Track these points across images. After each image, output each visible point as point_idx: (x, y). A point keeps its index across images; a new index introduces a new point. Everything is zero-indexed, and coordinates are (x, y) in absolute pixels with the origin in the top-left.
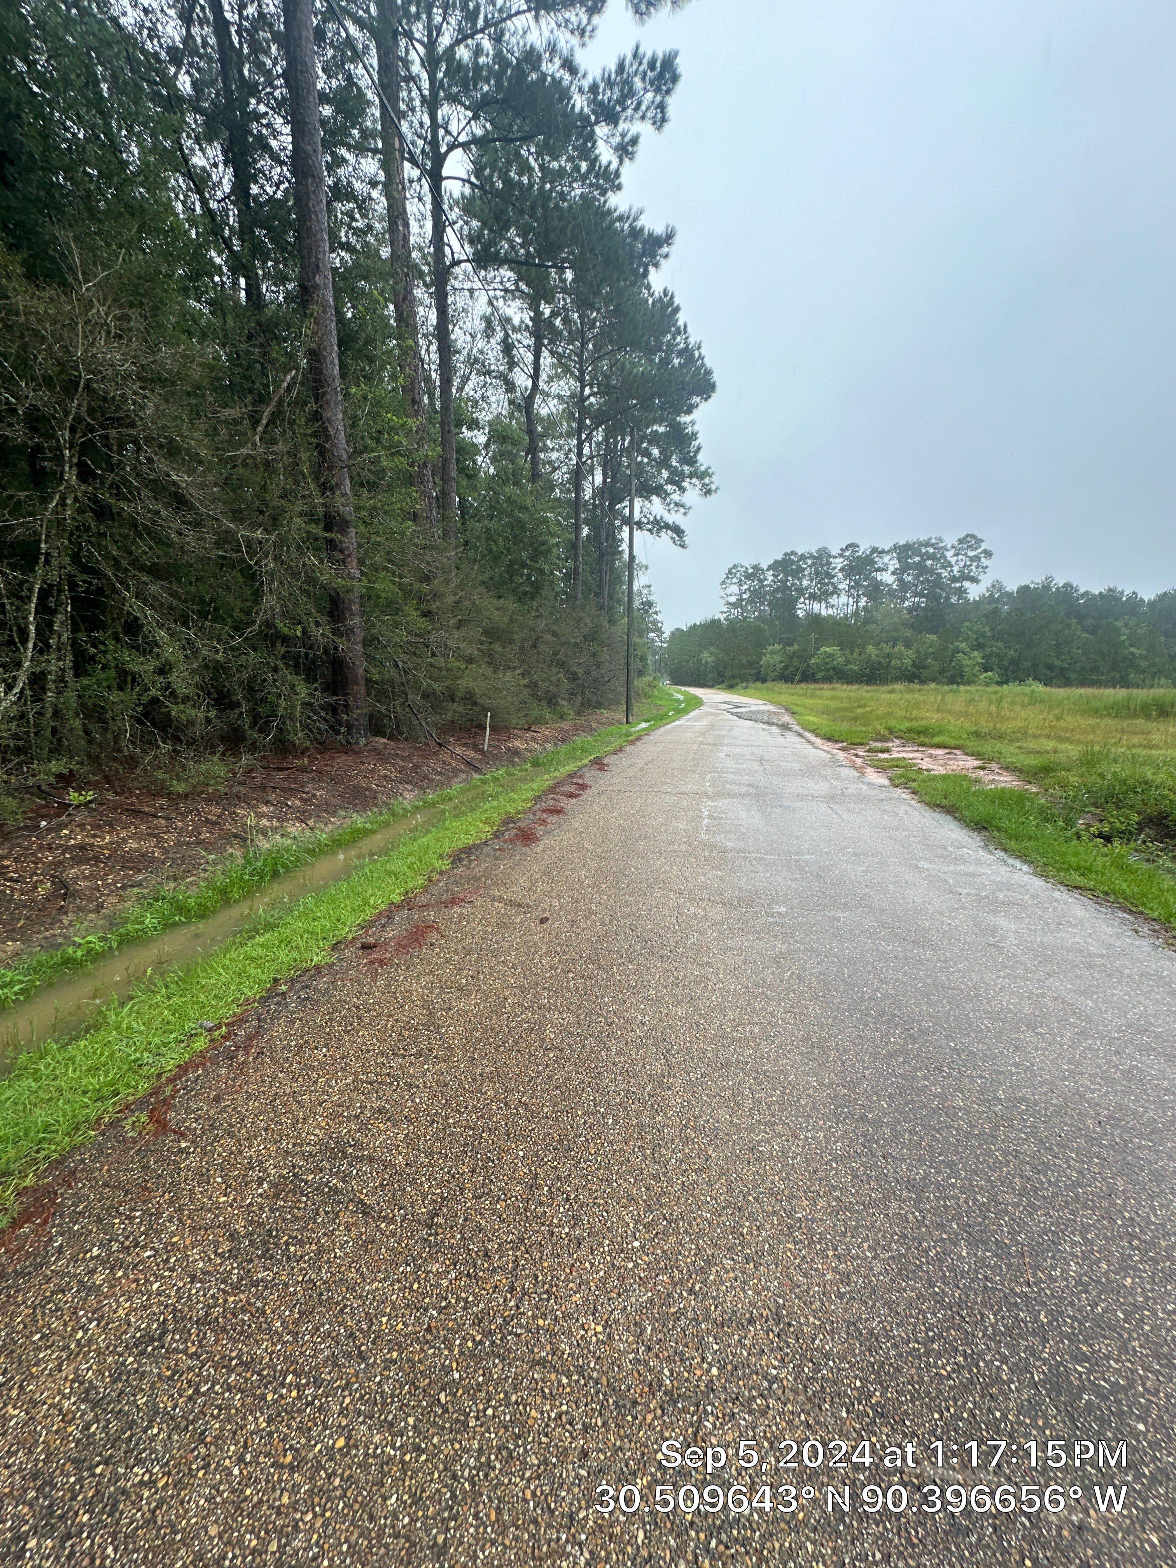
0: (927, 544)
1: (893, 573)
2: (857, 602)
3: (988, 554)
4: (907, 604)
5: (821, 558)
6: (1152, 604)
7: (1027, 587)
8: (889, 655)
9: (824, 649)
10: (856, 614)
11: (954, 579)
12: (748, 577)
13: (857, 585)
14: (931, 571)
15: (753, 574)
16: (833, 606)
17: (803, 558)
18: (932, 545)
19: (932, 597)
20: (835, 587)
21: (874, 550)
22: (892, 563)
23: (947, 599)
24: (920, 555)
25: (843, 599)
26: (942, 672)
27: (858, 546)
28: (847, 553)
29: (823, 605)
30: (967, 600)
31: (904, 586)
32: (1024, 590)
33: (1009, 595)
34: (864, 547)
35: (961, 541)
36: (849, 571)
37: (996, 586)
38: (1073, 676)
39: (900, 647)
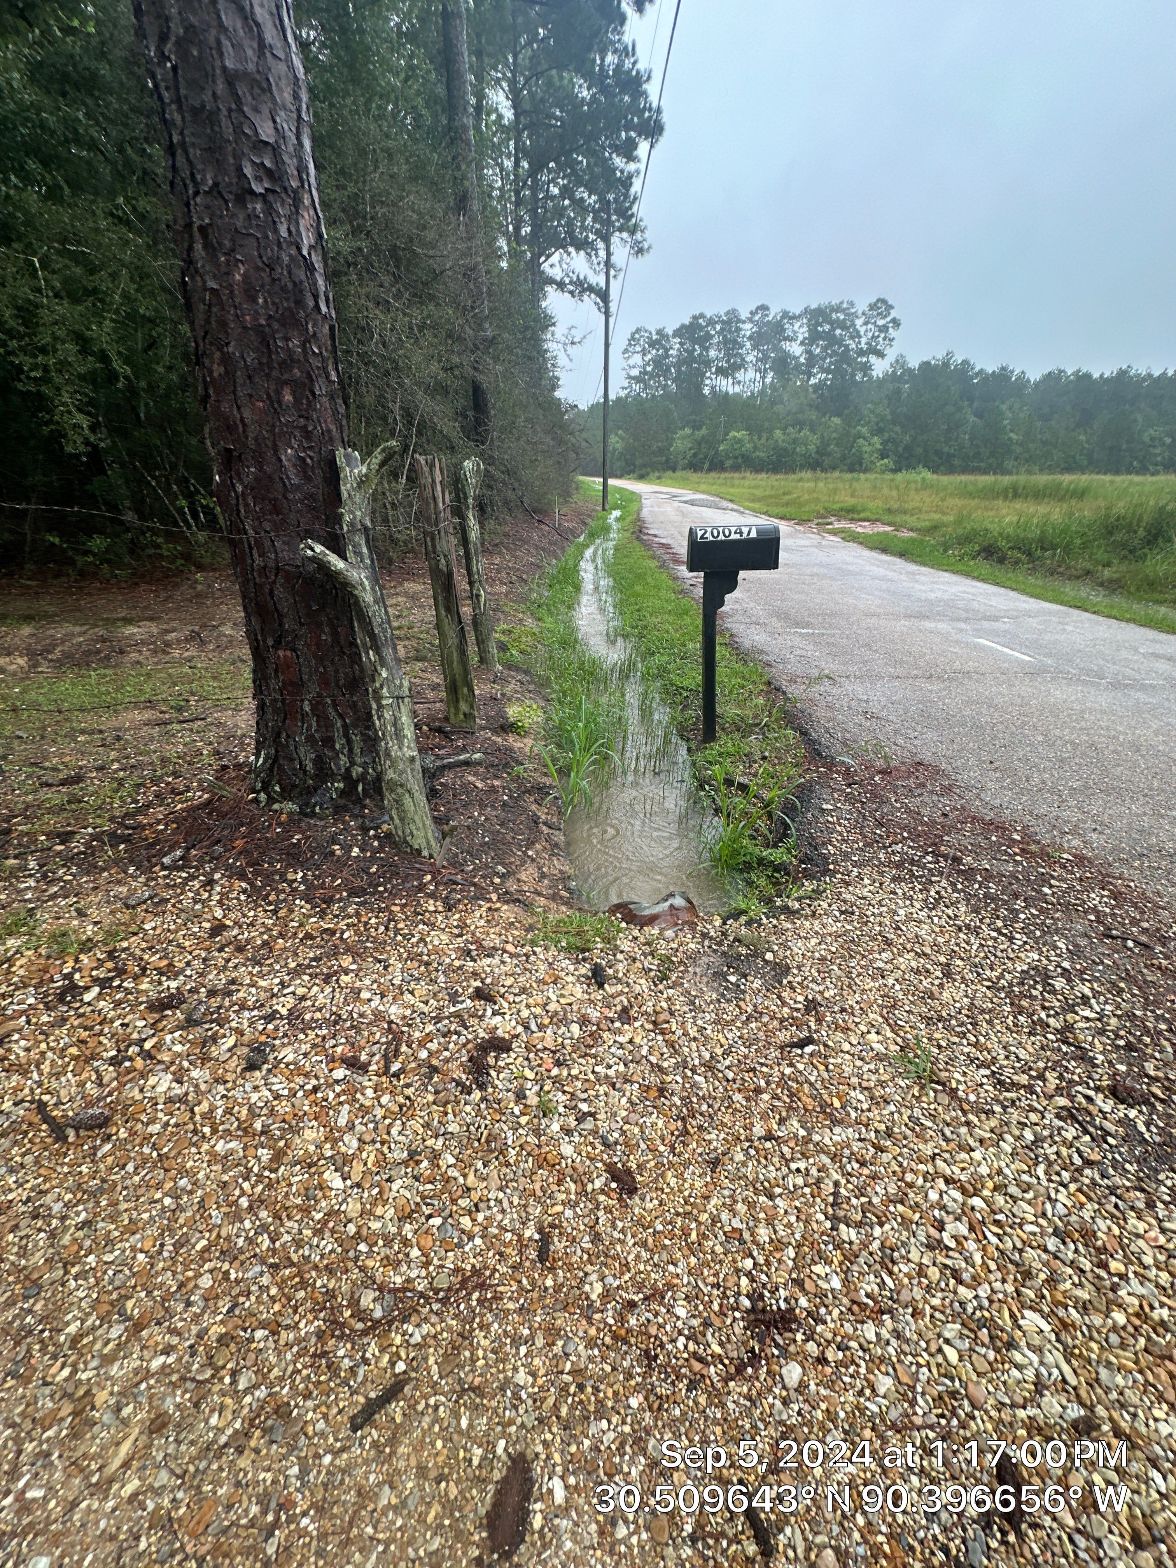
0: (838, 309)
1: (802, 343)
2: (764, 377)
3: (896, 323)
4: (812, 381)
5: (731, 321)
6: (1037, 384)
7: (928, 363)
8: (794, 441)
9: (734, 433)
10: (762, 392)
11: (861, 353)
12: (653, 344)
13: (764, 359)
14: (840, 342)
15: (657, 342)
16: (739, 382)
17: (711, 322)
18: (843, 311)
19: (838, 373)
20: (743, 360)
21: (785, 314)
22: (801, 330)
23: (853, 375)
24: (831, 323)
25: (751, 374)
26: (843, 458)
27: (767, 309)
28: (756, 318)
29: (730, 381)
30: (871, 377)
31: (812, 359)
32: (925, 365)
33: (910, 371)
34: (774, 312)
35: (872, 307)
36: (757, 340)
37: (900, 362)
38: (956, 462)
39: (805, 432)
